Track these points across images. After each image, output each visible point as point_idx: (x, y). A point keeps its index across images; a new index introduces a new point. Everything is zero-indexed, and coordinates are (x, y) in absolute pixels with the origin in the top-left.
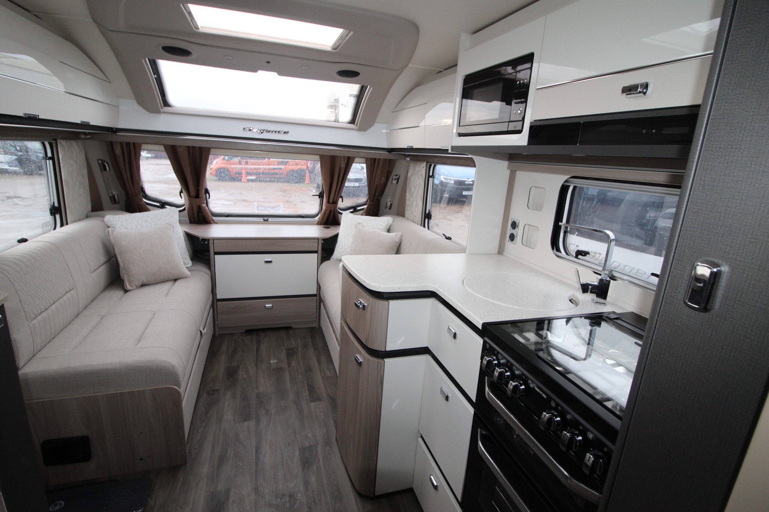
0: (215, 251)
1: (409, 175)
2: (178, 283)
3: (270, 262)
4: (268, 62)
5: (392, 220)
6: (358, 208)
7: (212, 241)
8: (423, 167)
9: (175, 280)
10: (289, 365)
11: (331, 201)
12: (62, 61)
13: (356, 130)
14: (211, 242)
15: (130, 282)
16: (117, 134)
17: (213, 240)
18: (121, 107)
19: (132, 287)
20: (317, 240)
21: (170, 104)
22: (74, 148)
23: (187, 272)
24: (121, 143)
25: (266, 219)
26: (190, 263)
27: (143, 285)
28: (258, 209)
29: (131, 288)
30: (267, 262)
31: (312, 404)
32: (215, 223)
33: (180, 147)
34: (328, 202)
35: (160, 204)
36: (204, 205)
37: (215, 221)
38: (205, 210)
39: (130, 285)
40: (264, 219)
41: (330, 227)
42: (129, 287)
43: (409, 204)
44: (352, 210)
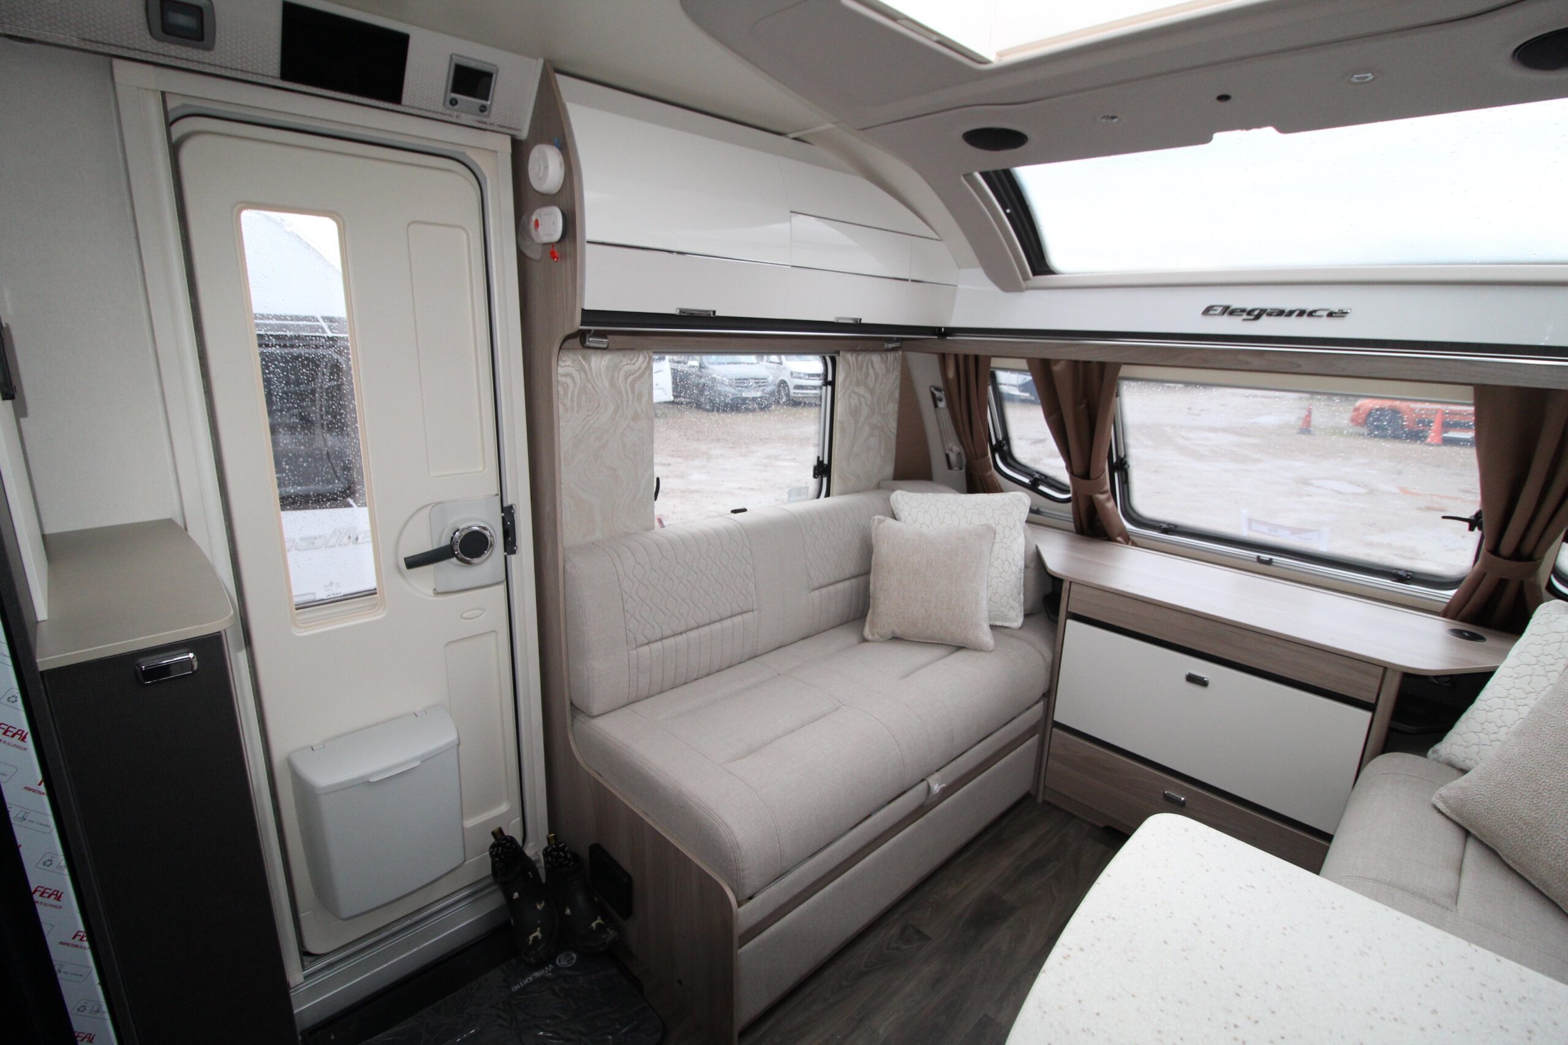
0: (1069, 610)
2: (961, 655)
3: (1203, 683)
7: (1068, 584)
9: (960, 648)
11: (1507, 549)
12: (794, 210)
14: (1066, 586)
15: (873, 625)
16: (948, 338)
17: (1071, 582)
18: (960, 286)
19: (873, 635)
20: (1381, 671)
21: (1053, 269)
22: (873, 366)
23: (987, 638)
24: (956, 356)
25: (1265, 557)
26: (1016, 619)
27: (896, 639)
28: (1250, 528)
29: (870, 637)
30: (1192, 679)
32: (1128, 539)
33: (1057, 361)
34: (1495, 551)
35: (1030, 481)
36: (1102, 497)
37: (1131, 537)
38: (1104, 508)
39: (870, 631)
40: (1259, 557)
41: (1485, 636)
42: (867, 633)
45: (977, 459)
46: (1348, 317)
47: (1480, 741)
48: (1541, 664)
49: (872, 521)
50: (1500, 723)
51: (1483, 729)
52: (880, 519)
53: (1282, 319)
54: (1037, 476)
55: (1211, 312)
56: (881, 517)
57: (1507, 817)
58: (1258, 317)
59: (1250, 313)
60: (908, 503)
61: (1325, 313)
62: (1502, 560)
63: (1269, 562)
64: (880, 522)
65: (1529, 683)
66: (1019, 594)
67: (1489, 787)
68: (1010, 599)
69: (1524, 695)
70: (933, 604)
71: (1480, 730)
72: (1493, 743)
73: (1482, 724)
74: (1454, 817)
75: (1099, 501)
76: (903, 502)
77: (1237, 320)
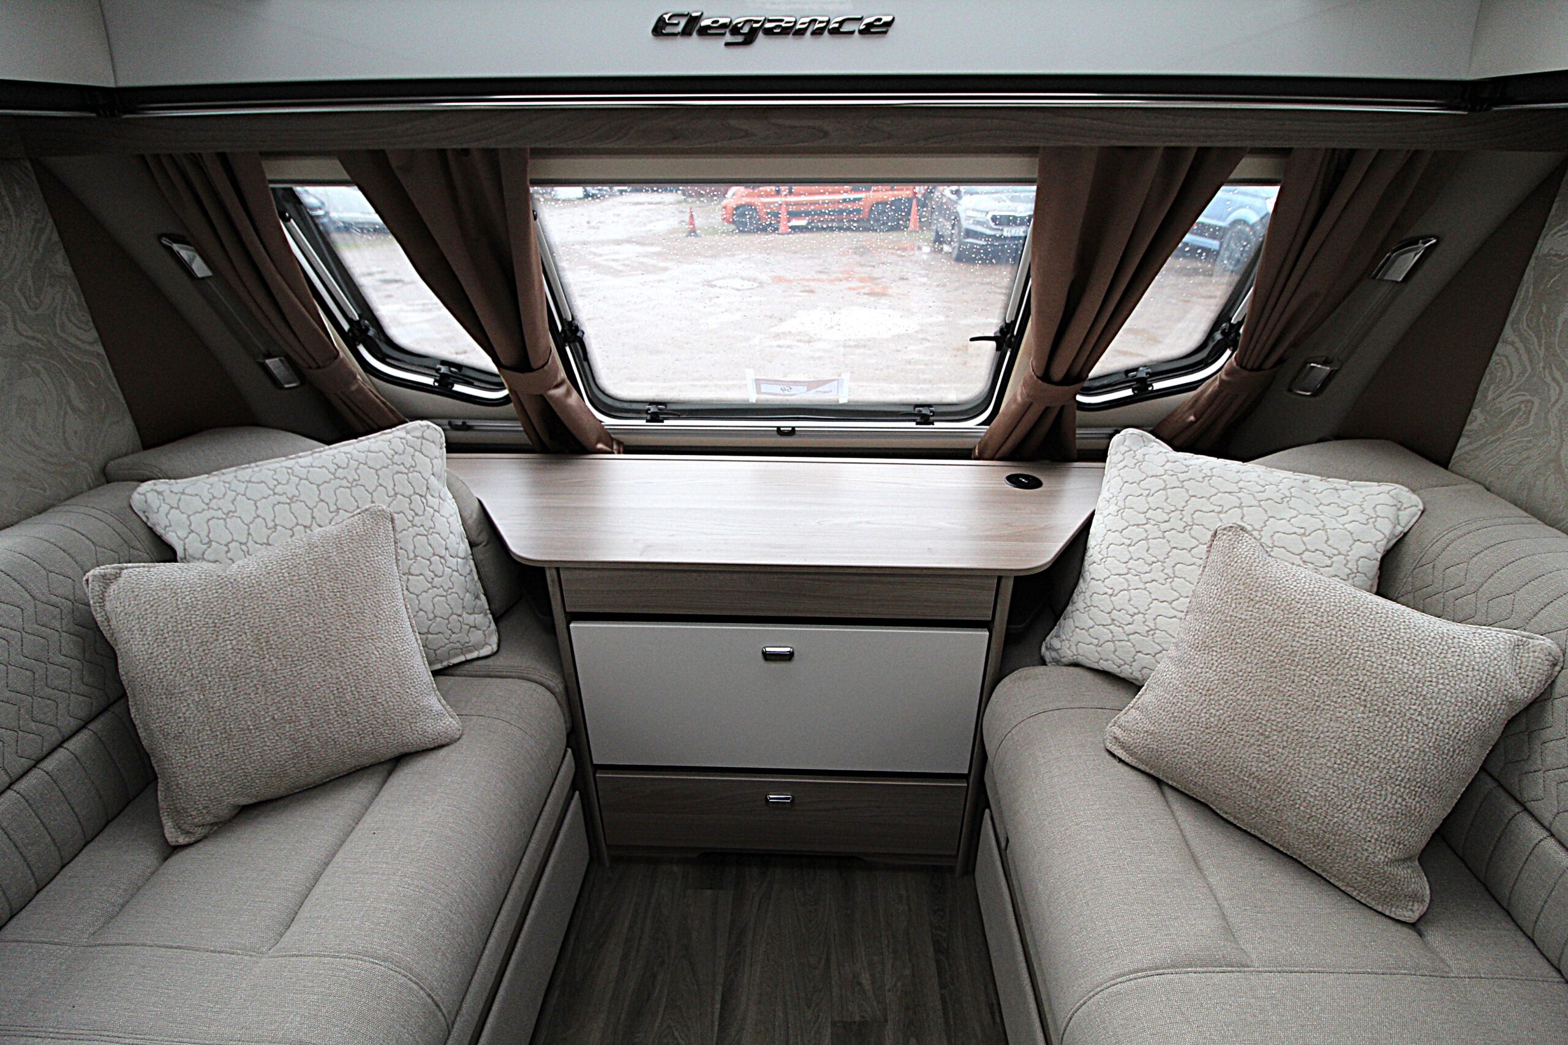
0: (568, 605)
3: (789, 657)
5: (1421, 507)
7: (554, 573)
11: (1059, 371)
14: (550, 575)
15: (177, 813)
17: (558, 569)
19: (188, 833)
20: (995, 580)
25: (786, 426)
26: (483, 641)
28: (759, 391)
29: (182, 840)
30: (773, 660)
34: (1045, 376)
35: (436, 381)
36: (559, 392)
37: (613, 436)
38: (566, 408)
39: (178, 827)
40: (778, 427)
41: (1042, 479)
42: (172, 835)
43: (1513, 413)
44: (1128, 392)
46: (892, 31)
47: (1113, 636)
48: (1154, 522)
49: (84, 583)
50: (1132, 610)
51: (1113, 620)
52: (104, 576)
54: (444, 369)
56: (108, 569)
57: (1230, 774)
60: (178, 508)
62: (1056, 387)
63: (792, 433)
64: (106, 580)
65: (1148, 550)
66: (477, 597)
67: (1193, 732)
68: (465, 615)
69: (1148, 569)
70: (305, 721)
71: (1110, 621)
72: (1131, 637)
73: (1109, 613)
74: (1142, 767)
75: (556, 399)
76: (165, 508)
77: (717, 45)
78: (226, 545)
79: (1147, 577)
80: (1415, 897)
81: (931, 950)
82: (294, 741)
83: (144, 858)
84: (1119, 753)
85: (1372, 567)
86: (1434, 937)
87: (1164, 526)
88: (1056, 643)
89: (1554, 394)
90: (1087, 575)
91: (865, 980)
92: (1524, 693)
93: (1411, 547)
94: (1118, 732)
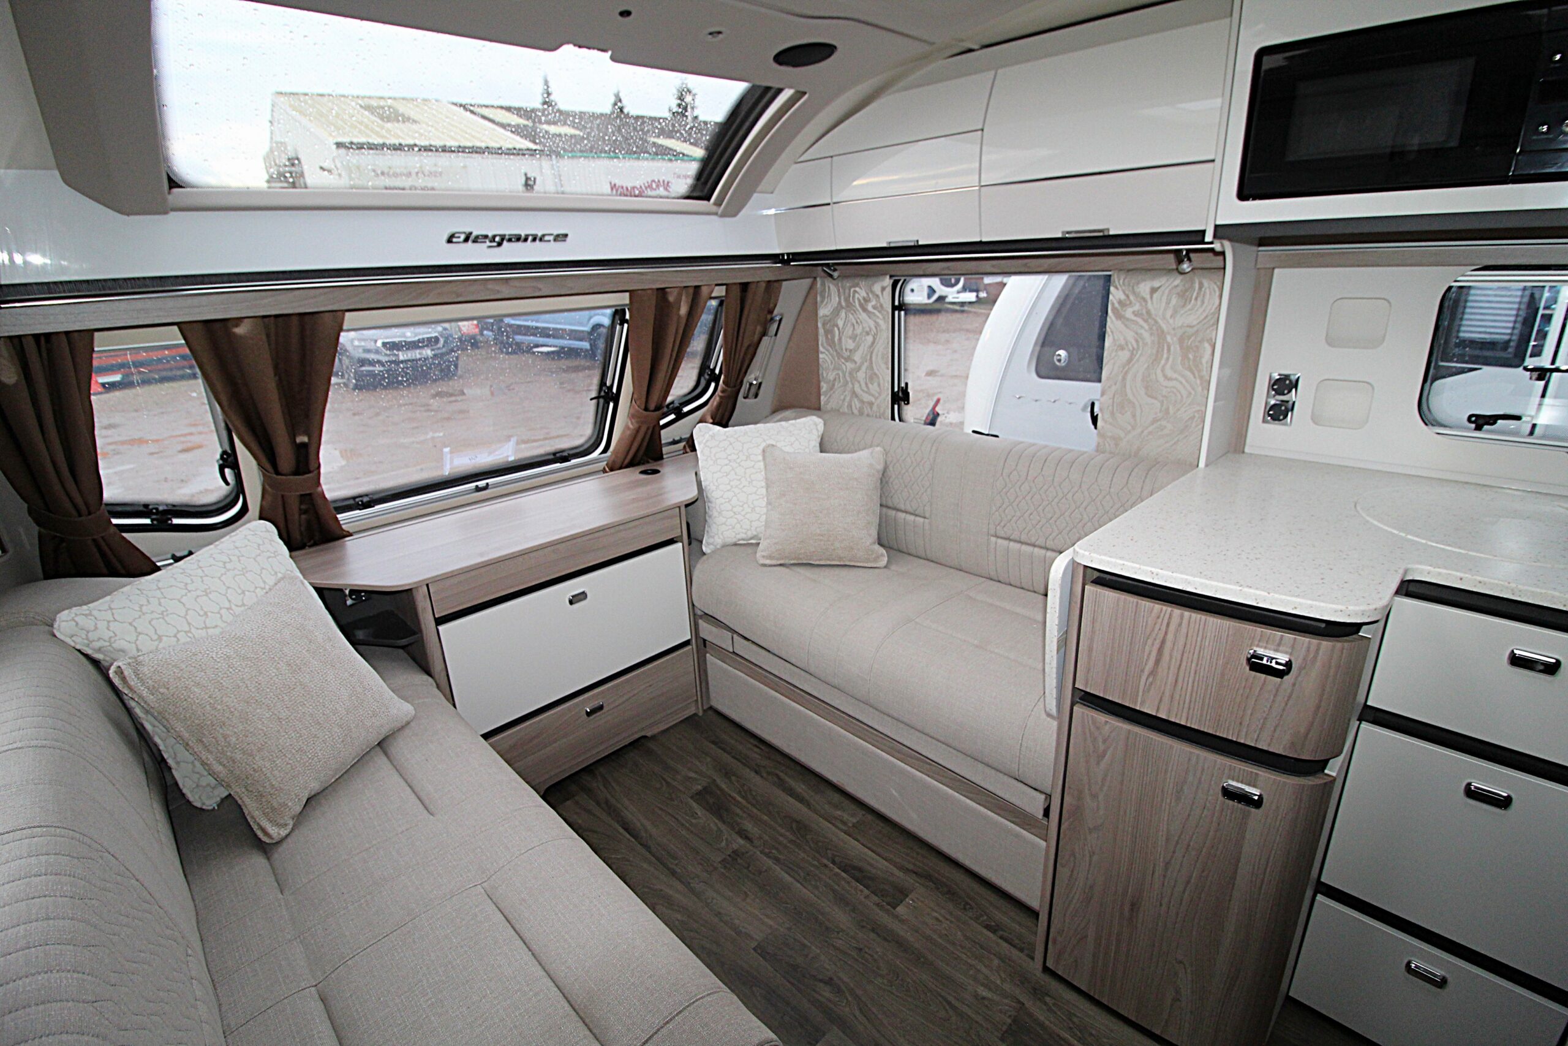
0: (437, 616)
1: (824, 311)
3: (584, 597)
4: (626, 14)
6: (686, 409)
7: (425, 588)
8: (883, 289)
9: (381, 744)
10: (743, 834)
13: (716, 214)
14: (422, 593)
15: (273, 813)
17: (427, 585)
19: (282, 826)
20: (677, 510)
25: (482, 483)
27: (308, 803)
29: (283, 832)
30: (575, 602)
31: (901, 910)
32: (347, 533)
33: (238, 321)
34: (646, 409)
40: (477, 486)
41: (658, 468)
42: (275, 832)
43: (835, 380)
44: (673, 417)
45: (90, 513)
46: (569, 239)
53: (520, 244)
55: (454, 240)
58: (500, 244)
59: (493, 239)
61: (551, 238)
63: (487, 487)
74: (781, 563)
76: (102, 625)
77: (482, 247)
78: (175, 636)
79: (741, 486)
80: (882, 555)
81: (713, 746)
82: (341, 726)
83: (258, 861)
84: (768, 562)
85: (818, 449)
86: (893, 567)
87: (738, 461)
88: (711, 540)
89: (844, 367)
90: (712, 499)
91: (692, 775)
92: (880, 467)
93: (826, 439)
94: (764, 554)
